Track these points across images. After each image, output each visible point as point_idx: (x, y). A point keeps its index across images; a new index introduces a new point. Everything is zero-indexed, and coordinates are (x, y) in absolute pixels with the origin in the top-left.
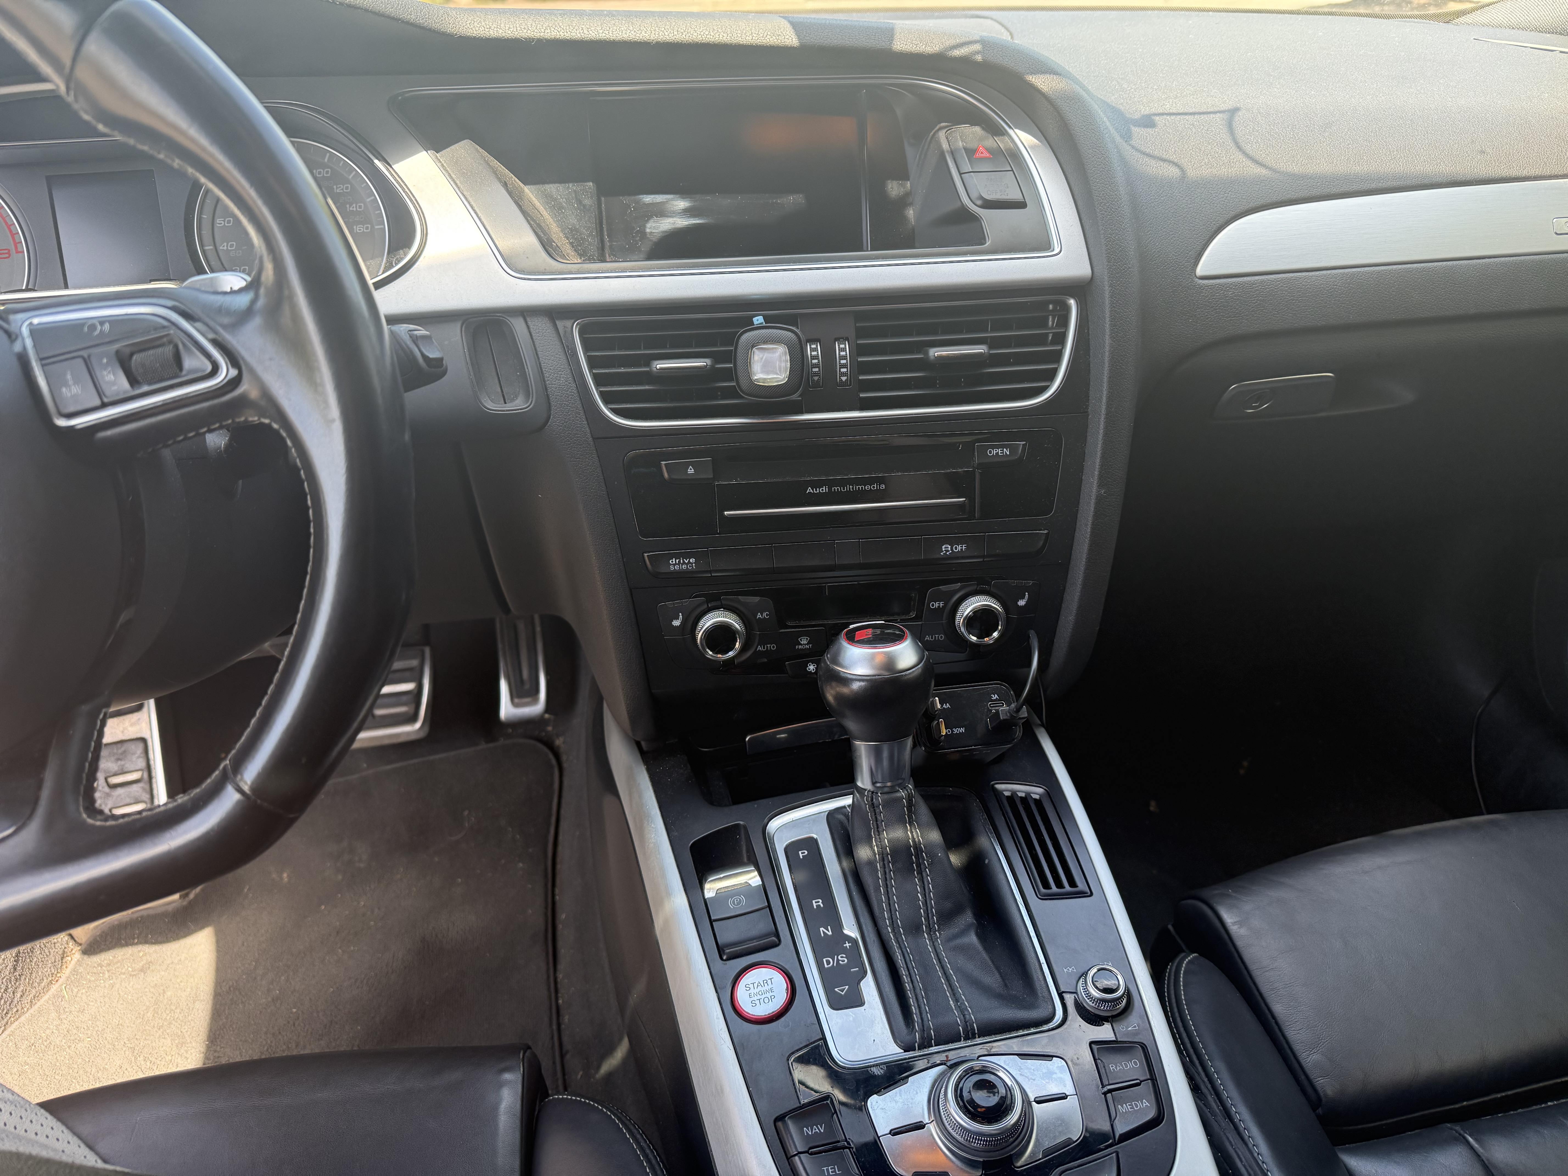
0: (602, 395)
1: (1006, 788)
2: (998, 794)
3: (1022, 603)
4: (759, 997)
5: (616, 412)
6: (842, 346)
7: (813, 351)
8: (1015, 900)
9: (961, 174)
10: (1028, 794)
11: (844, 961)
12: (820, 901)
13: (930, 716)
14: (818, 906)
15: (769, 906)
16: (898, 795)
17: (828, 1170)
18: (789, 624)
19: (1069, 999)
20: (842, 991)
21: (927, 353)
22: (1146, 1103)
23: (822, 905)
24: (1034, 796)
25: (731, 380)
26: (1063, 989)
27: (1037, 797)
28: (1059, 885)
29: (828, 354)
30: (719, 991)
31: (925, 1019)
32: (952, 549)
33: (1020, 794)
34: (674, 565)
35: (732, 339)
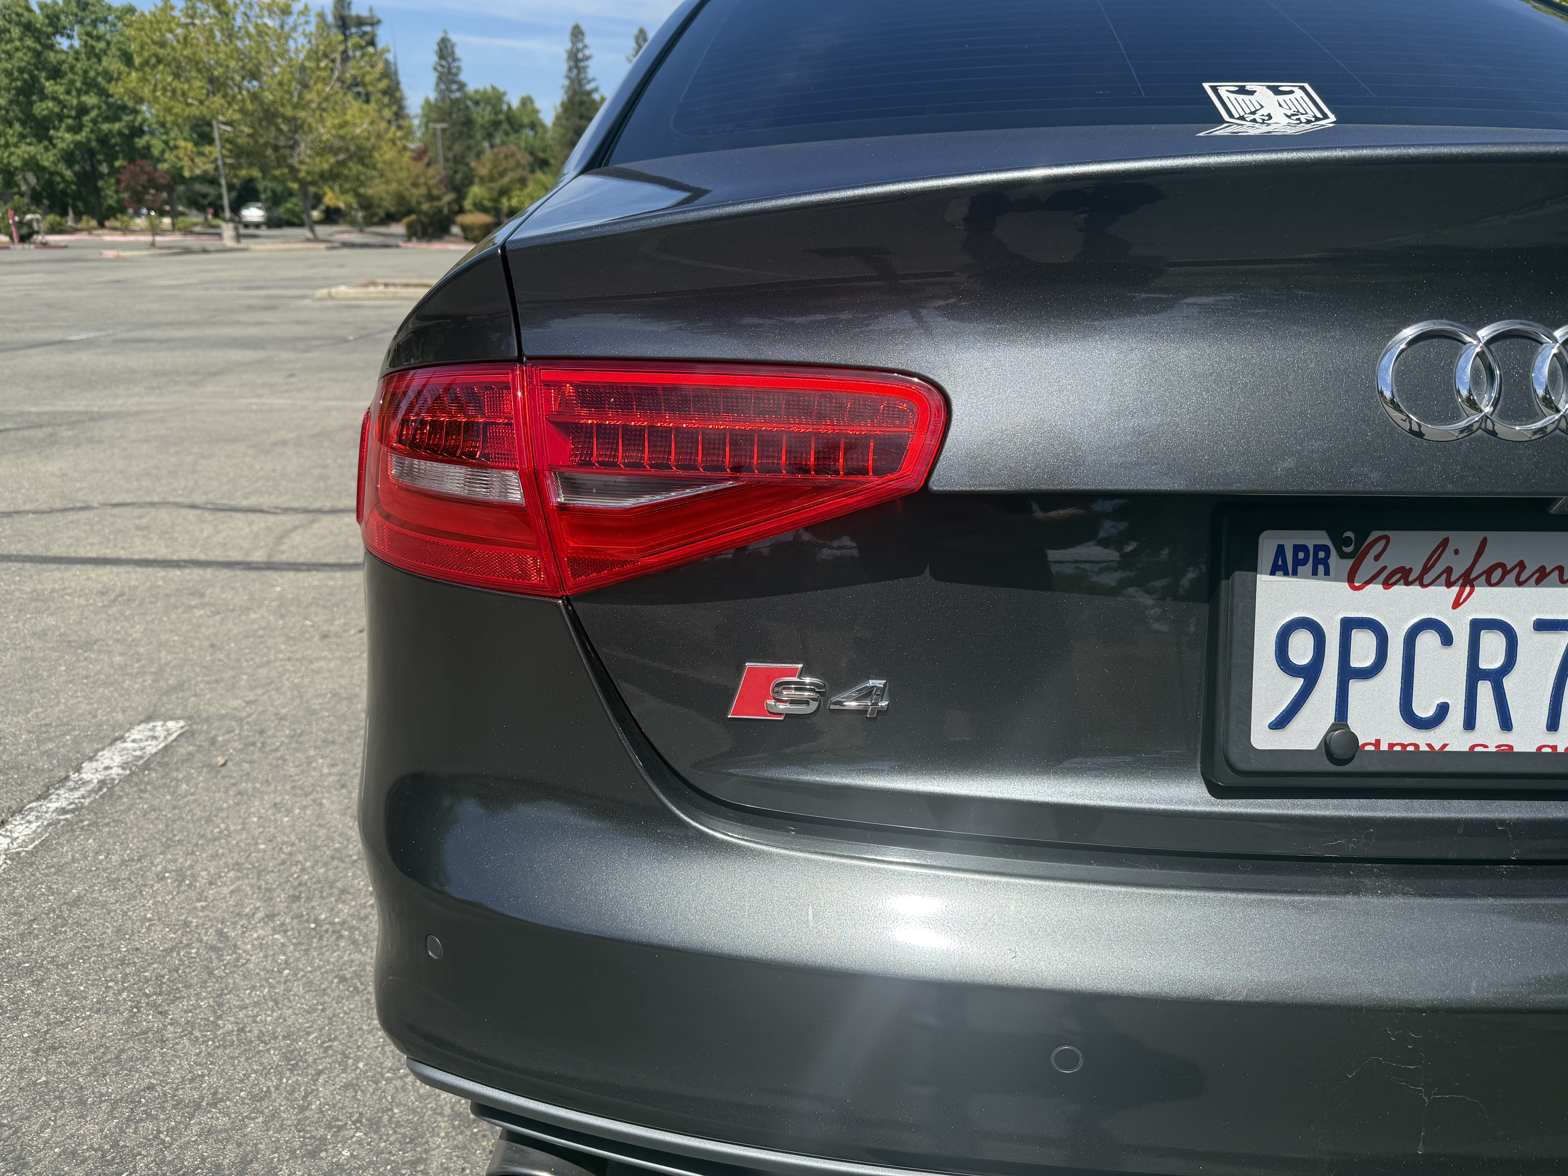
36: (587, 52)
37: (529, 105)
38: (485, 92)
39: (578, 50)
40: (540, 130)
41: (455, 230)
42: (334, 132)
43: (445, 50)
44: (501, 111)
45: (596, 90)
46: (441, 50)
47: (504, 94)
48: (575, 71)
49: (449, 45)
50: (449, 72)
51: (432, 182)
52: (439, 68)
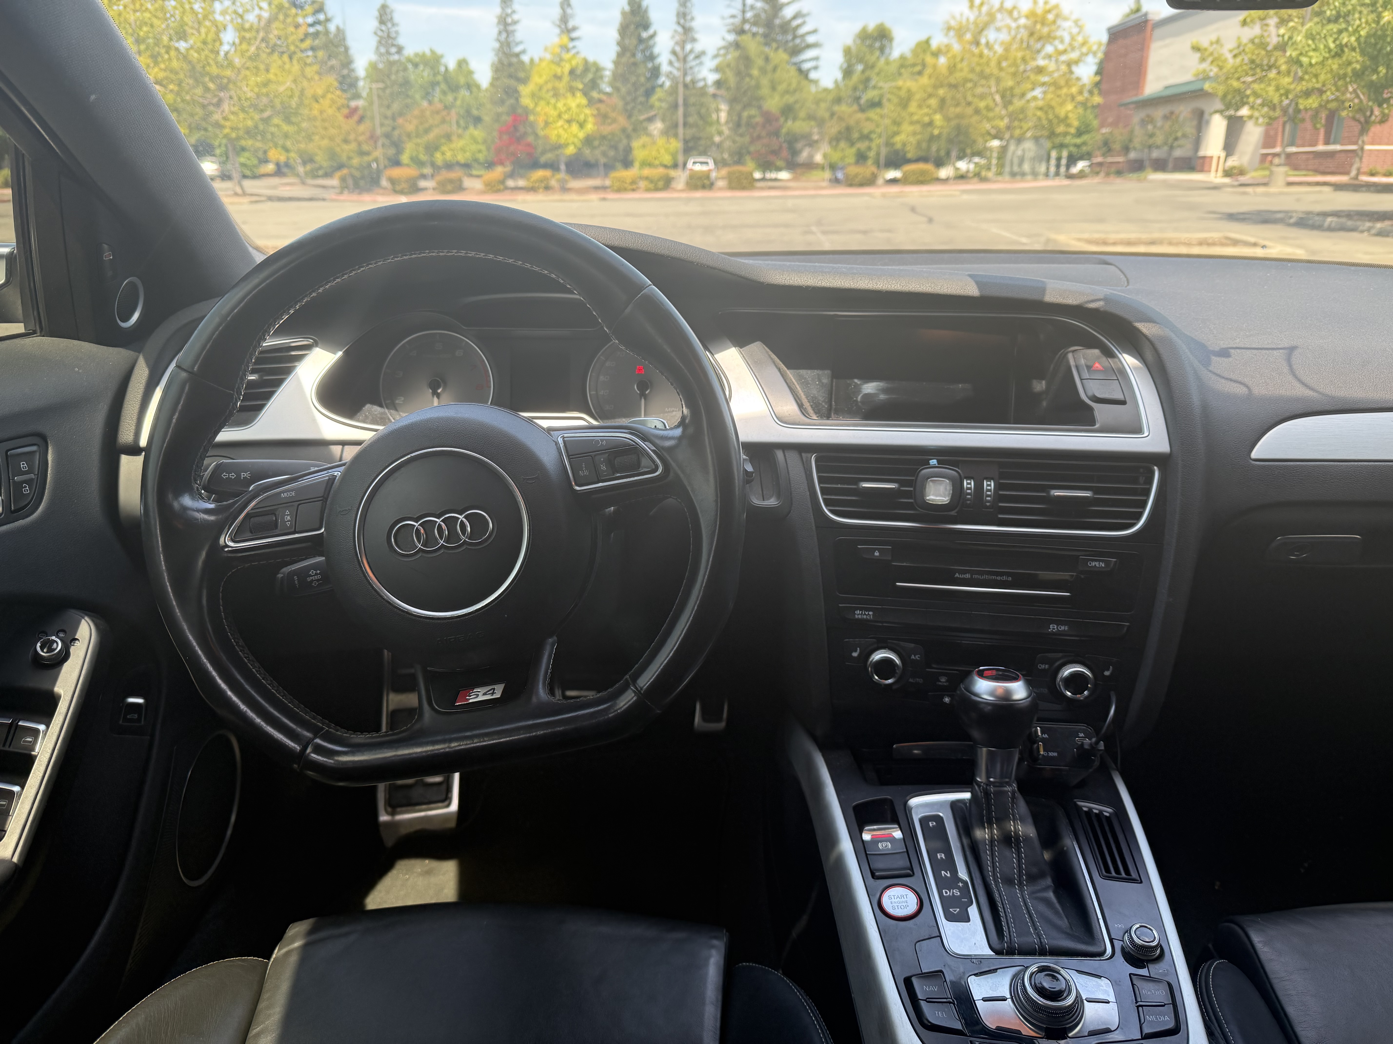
0: (824, 500)
1: (1085, 805)
2: (1079, 809)
3: (1107, 673)
4: (898, 905)
5: (832, 511)
6: (989, 483)
7: (969, 484)
8: (1084, 876)
9: (1081, 379)
10: (1101, 812)
11: (957, 893)
12: (943, 855)
13: (1033, 739)
14: (942, 858)
15: (907, 852)
16: (1005, 789)
17: (938, 1013)
18: (934, 666)
19: (1118, 945)
20: (955, 911)
21: (1049, 493)
22: (1167, 1018)
23: (944, 858)
24: (1106, 814)
25: (911, 498)
26: (1112, 937)
27: (1107, 814)
28: (1118, 872)
29: (979, 487)
30: (870, 896)
31: (1012, 936)
32: (1057, 628)
33: (1095, 811)
34: (858, 615)
35: (915, 472)
36: (516, 17)
37: (464, 66)
38: (424, 55)
39: (507, 15)
40: (475, 90)
41: (384, 183)
42: (256, 90)
43: (384, 16)
44: (438, 73)
45: (524, 52)
46: (381, 16)
47: (442, 56)
48: (504, 35)
49: (388, 11)
50: (389, 36)
51: (361, 138)
52: (380, 33)
